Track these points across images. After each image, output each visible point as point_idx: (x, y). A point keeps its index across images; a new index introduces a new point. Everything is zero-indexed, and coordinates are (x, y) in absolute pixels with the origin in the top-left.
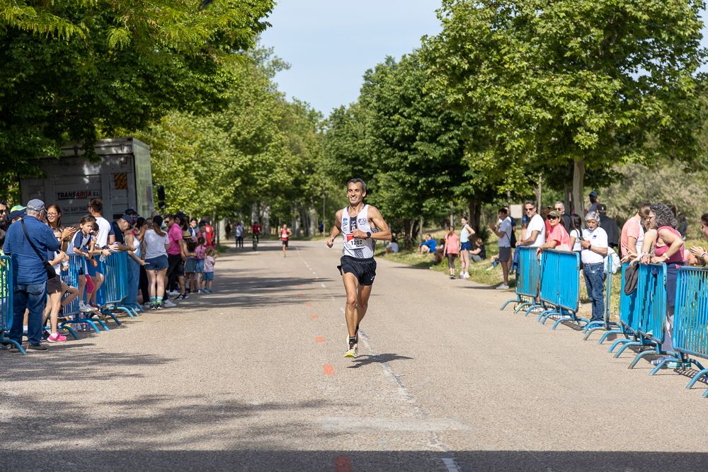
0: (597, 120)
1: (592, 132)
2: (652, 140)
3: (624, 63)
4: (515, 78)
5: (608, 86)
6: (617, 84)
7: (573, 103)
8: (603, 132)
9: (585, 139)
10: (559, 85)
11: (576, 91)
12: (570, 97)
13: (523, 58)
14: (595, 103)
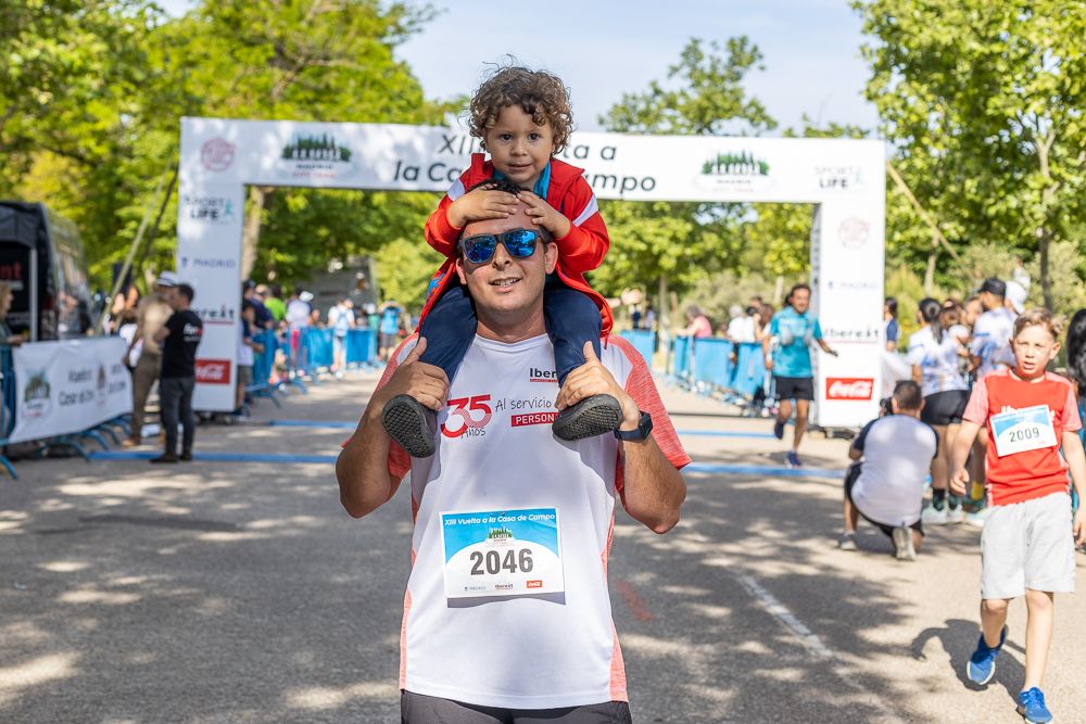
0: (675, 250)
1: (670, 256)
2: (714, 262)
3: (696, 211)
4: (624, 222)
5: (683, 228)
6: (689, 227)
7: (659, 240)
8: (679, 258)
9: (668, 263)
10: (649, 227)
11: (662, 231)
12: (657, 235)
13: (628, 209)
14: (674, 239)
